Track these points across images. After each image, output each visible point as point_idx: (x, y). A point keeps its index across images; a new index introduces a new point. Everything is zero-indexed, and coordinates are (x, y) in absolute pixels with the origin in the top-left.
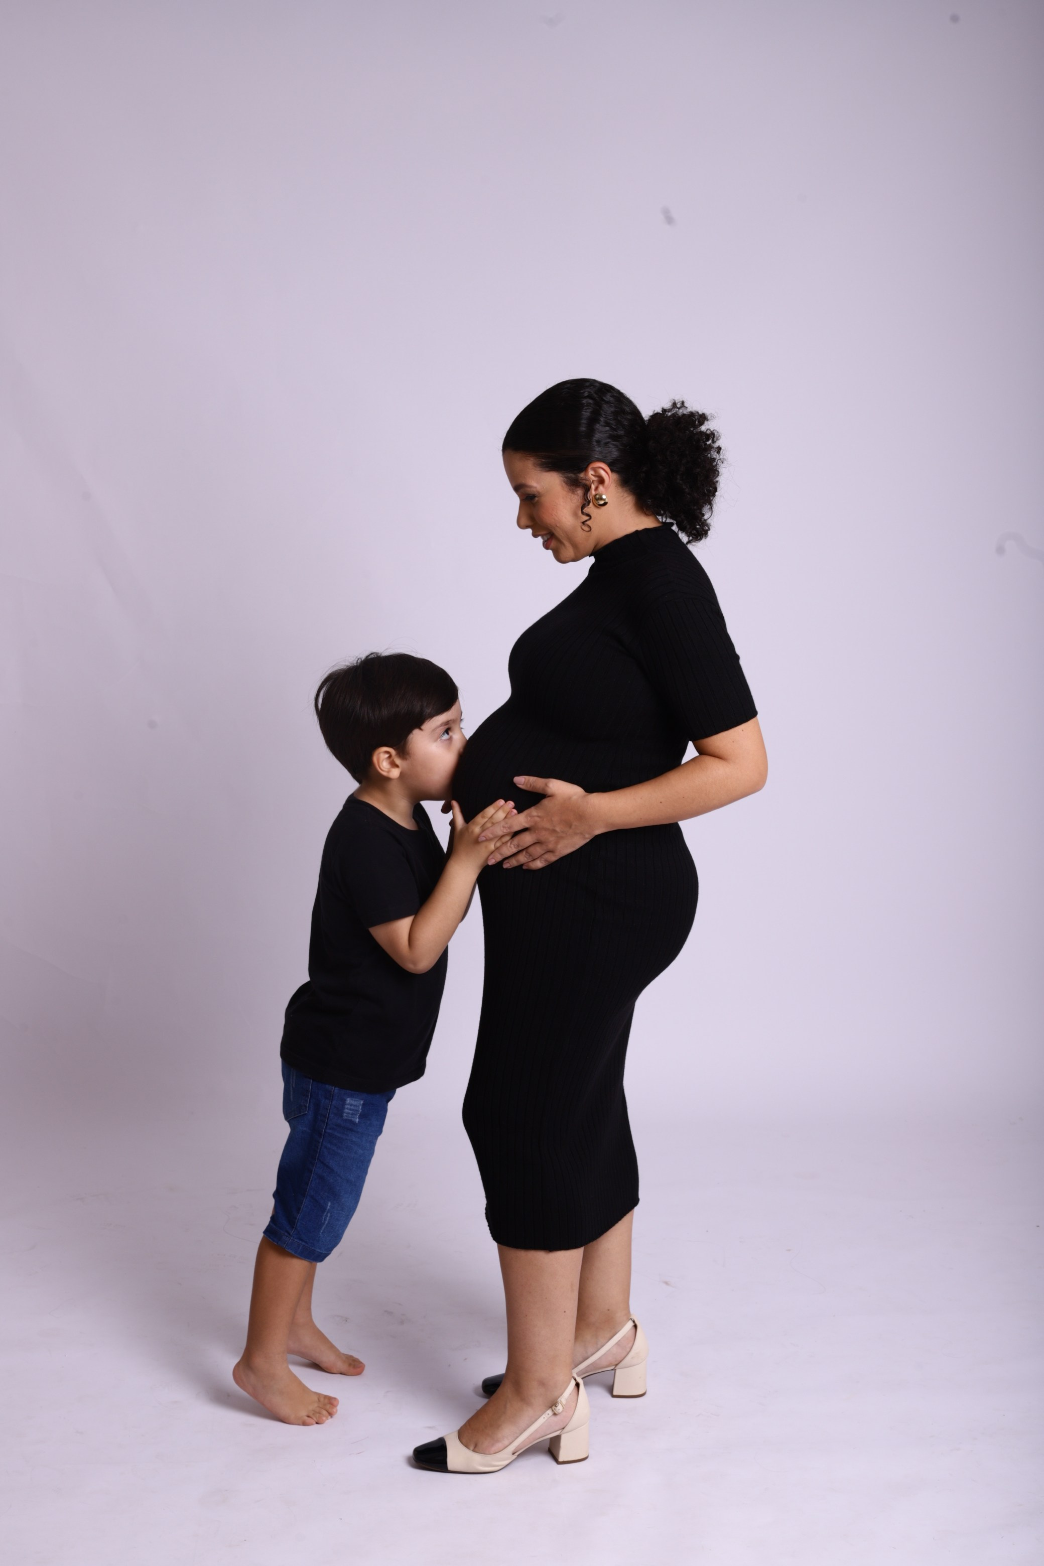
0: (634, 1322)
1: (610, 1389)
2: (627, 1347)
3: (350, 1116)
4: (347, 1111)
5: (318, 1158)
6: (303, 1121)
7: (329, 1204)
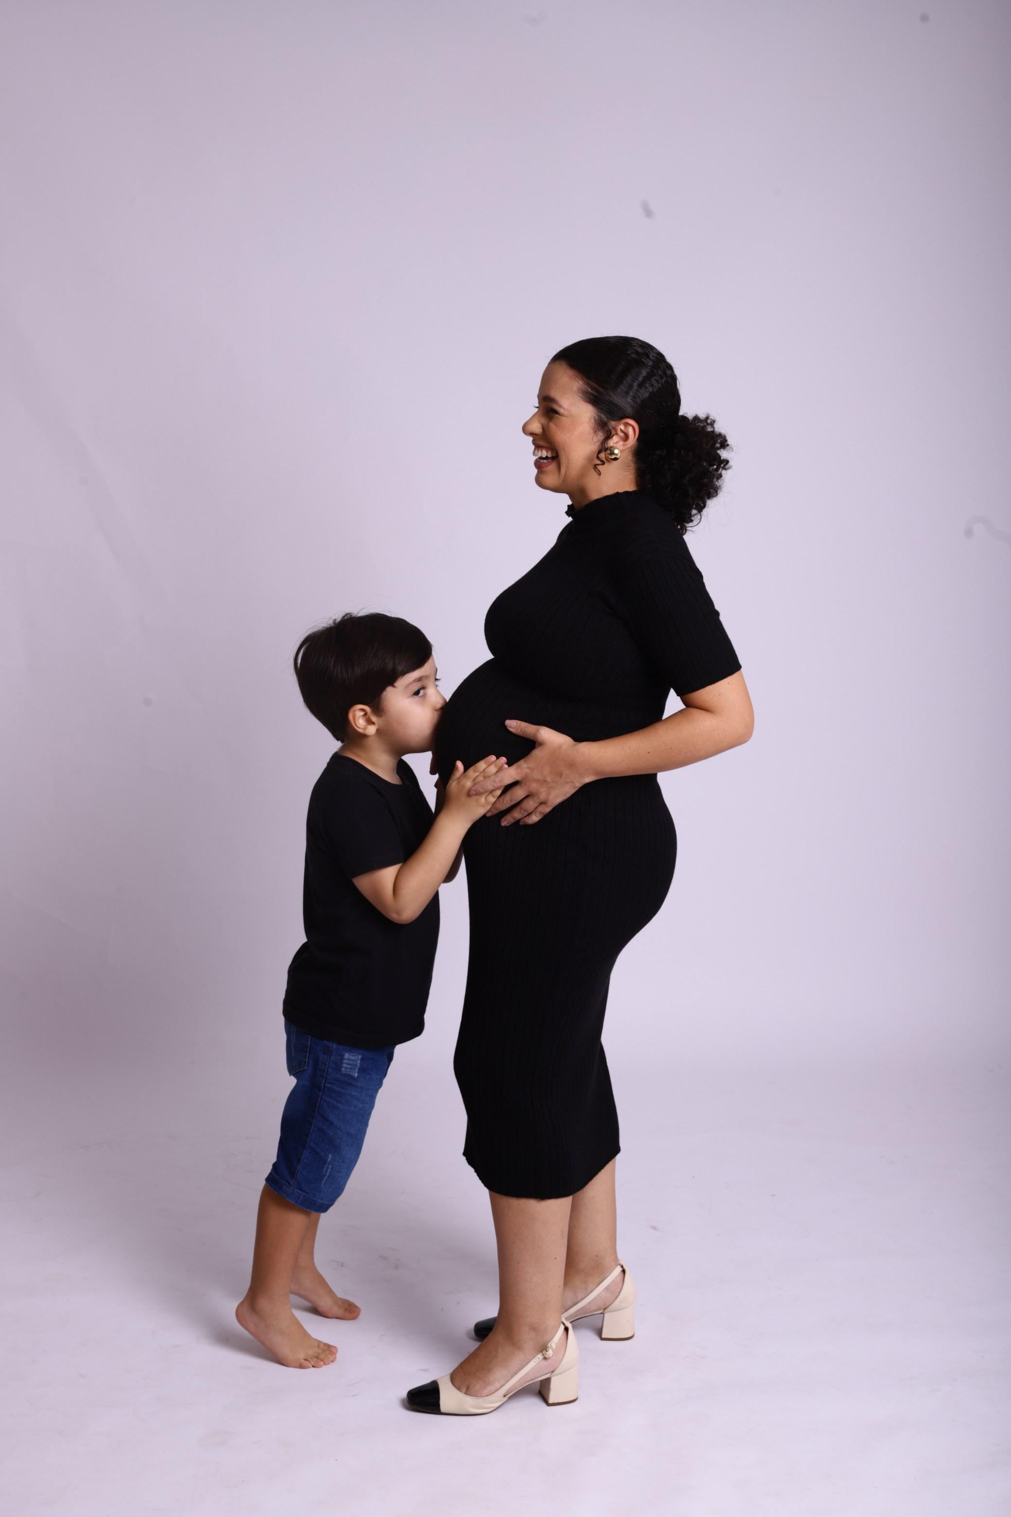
0: (622, 1266)
2: (615, 1291)
3: (349, 1070)
4: (345, 1065)
5: (318, 1111)
6: (303, 1076)
7: (330, 1156)
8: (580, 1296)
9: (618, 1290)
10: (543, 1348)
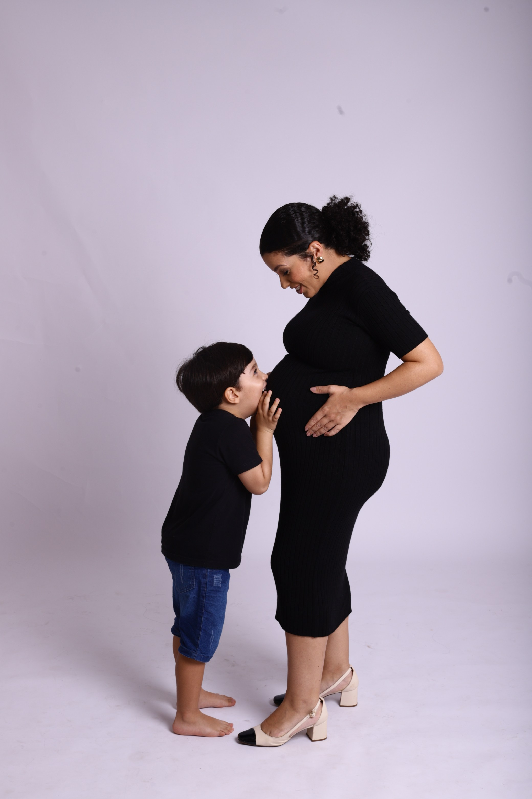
0: (352, 668)
1: (339, 702)
2: (347, 682)
3: (217, 584)
4: (215, 582)
5: (204, 609)
6: (193, 592)
7: (213, 632)
8: (331, 684)
9: (350, 681)
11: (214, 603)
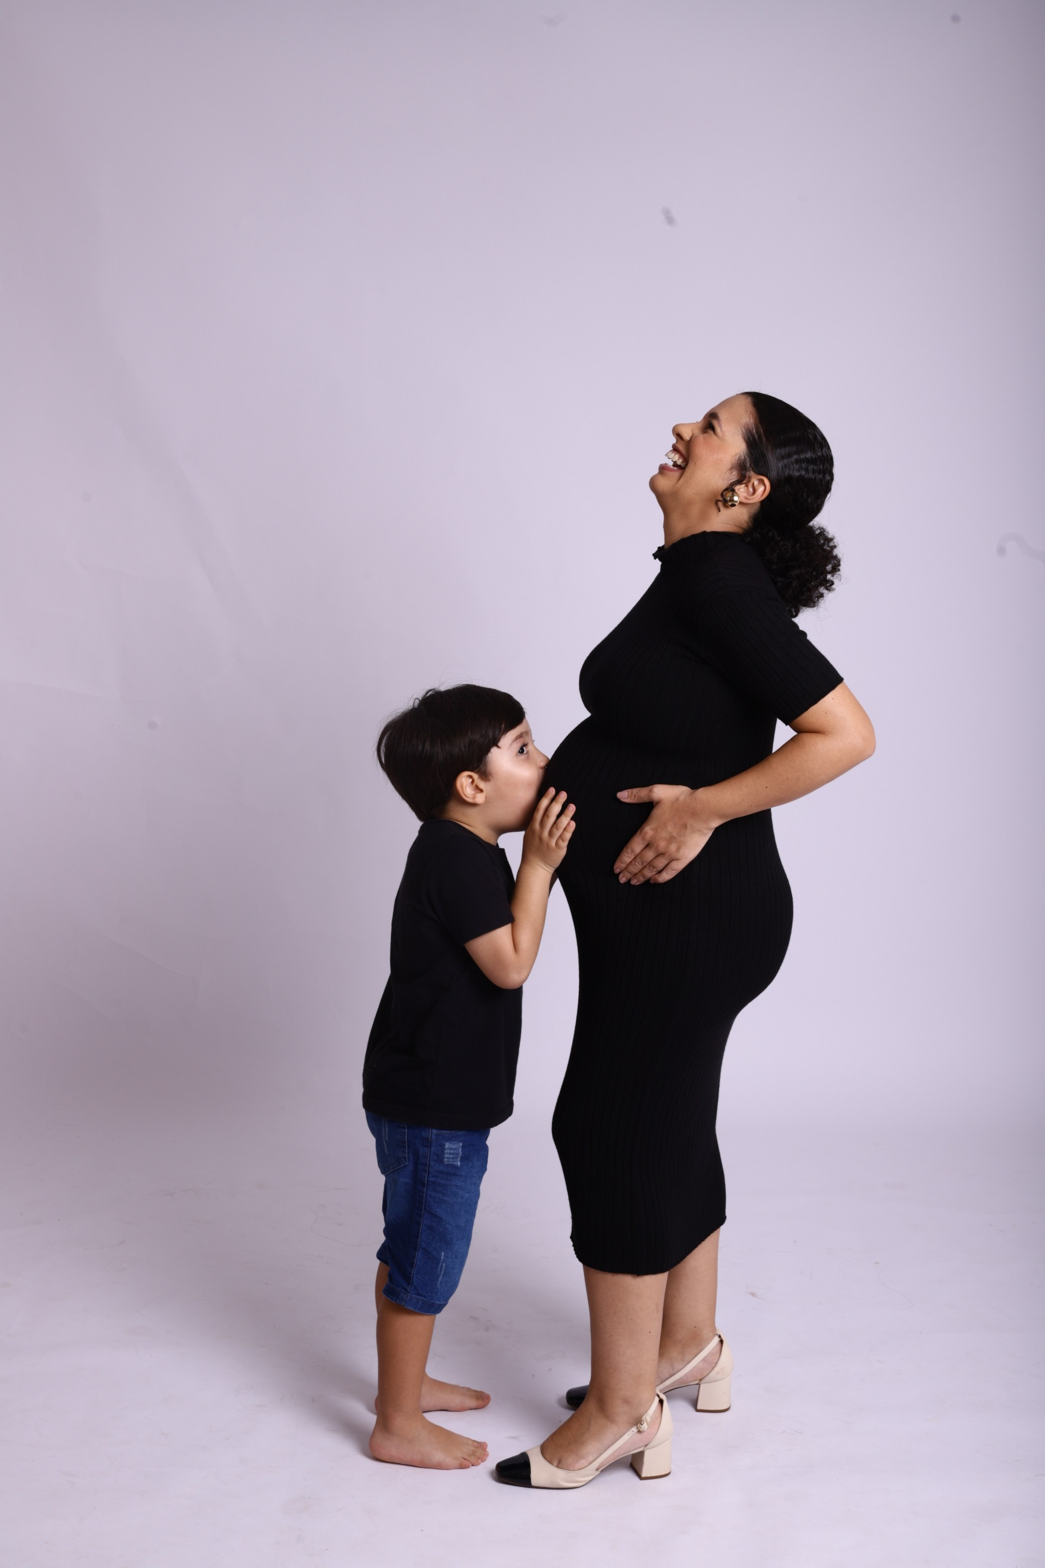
0: (720, 1336)
1: (694, 1403)
2: (712, 1363)
3: (451, 1160)
4: (446, 1156)
5: (425, 1209)
6: (404, 1173)
7: (443, 1254)
8: (677, 1367)
9: (716, 1361)
10: (638, 1422)
11: (445, 1198)
